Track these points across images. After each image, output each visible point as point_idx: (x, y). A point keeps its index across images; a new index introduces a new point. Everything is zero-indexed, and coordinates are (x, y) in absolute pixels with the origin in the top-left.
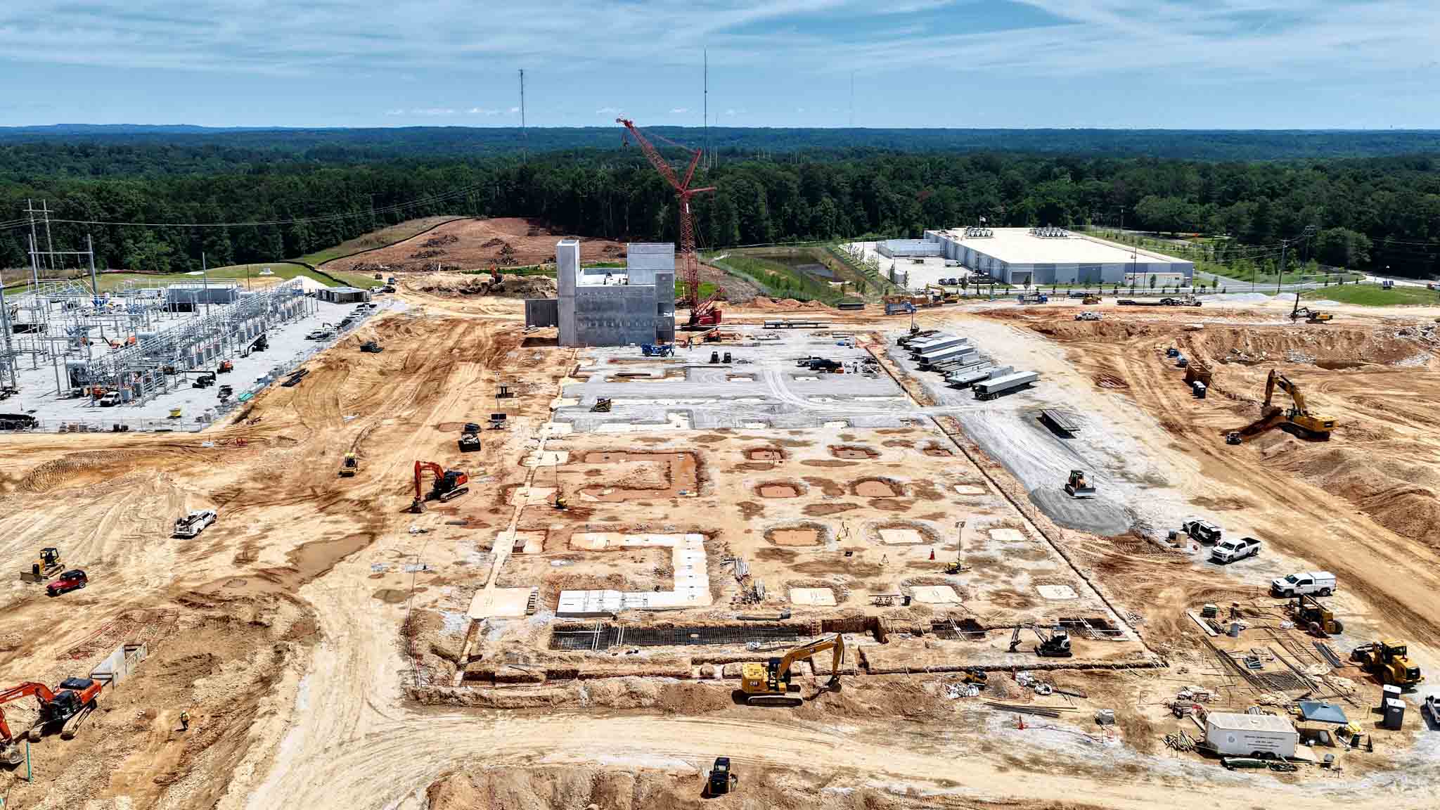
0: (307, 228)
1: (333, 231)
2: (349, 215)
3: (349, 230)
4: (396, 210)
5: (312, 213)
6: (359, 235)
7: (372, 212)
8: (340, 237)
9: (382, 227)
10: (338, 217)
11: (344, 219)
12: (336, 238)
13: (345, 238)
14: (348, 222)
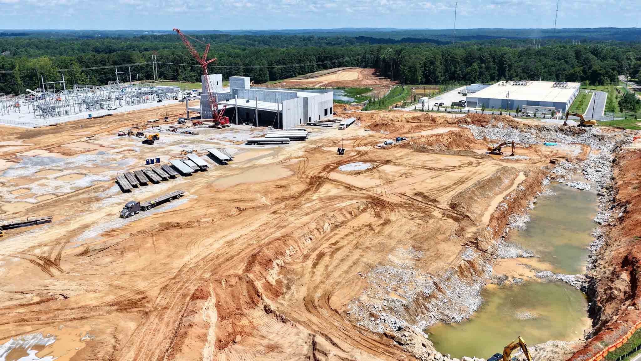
0: (281, 69)
1: (293, 71)
2: (303, 65)
3: (302, 71)
4: (328, 63)
5: (285, 64)
6: (307, 74)
7: (315, 64)
8: (297, 74)
9: (320, 70)
10: (297, 65)
11: (300, 66)
12: (295, 74)
13: (299, 74)
14: (301, 67)
